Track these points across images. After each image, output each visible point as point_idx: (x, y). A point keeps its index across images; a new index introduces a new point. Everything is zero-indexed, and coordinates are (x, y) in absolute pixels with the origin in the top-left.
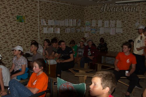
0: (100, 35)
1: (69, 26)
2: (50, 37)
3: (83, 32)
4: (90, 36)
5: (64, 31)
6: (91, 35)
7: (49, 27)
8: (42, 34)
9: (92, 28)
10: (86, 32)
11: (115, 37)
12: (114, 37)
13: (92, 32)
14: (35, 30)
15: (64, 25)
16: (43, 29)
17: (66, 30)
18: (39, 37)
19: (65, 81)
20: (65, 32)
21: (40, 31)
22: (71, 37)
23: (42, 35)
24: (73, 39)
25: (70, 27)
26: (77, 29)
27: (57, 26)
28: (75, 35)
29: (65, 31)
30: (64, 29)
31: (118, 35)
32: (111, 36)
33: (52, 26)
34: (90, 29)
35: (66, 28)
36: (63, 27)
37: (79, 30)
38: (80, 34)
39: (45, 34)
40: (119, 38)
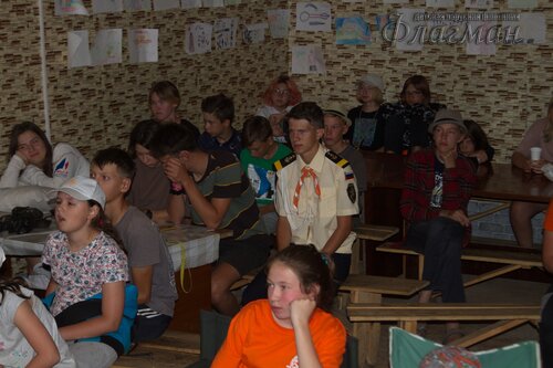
0: (396, 60)
1: (203, 10)
2: (103, 88)
3: (280, 41)
4: (330, 64)
5: (180, 45)
6: (334, 58)
7: (97, 28)
8: (64, 72)
9: (339, 15)
10: (300, 41)
11: (495, 66)
12: (490, 71)
13: (339, 38)
14: (24, 55)
15: (176, 5)
16: (65, 42)
17: (187, 36)
18: (45, 97)
19: (429, 342)
20: (186, 49)
21: (51, 55)
22: (215, 77)
23: (62, 82)
24: (230, 88)
25: (208, 14)
26: (249, 21)
27: (139, 15)
28: (237, 64)
29: (186, 42)
30: (180, 33)
31: (519, 57)
32: (474, 62)
33: (112, 19)
34: (329, 22)
35: (191, 21)
36: (170, 16)
37: (258, 30)
38: (268, 56)
39: (79, 73)
40: (524, 77)
